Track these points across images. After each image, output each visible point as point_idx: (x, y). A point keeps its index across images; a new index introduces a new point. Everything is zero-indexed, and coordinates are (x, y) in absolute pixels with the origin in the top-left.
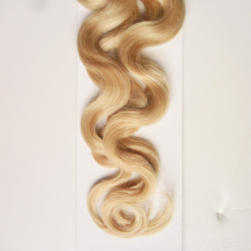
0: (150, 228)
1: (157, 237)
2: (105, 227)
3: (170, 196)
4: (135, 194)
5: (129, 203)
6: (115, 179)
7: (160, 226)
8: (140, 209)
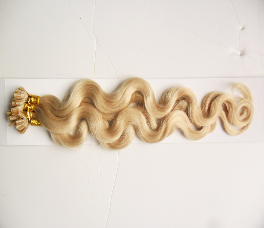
0: (249, 98)
1: (253, 93)
2: (248, 125)
3: (233, 85)
4: (232, 107)
5: (236, 110)
6: (223, 119)
7: (248, 91)
8: (239, 104)
